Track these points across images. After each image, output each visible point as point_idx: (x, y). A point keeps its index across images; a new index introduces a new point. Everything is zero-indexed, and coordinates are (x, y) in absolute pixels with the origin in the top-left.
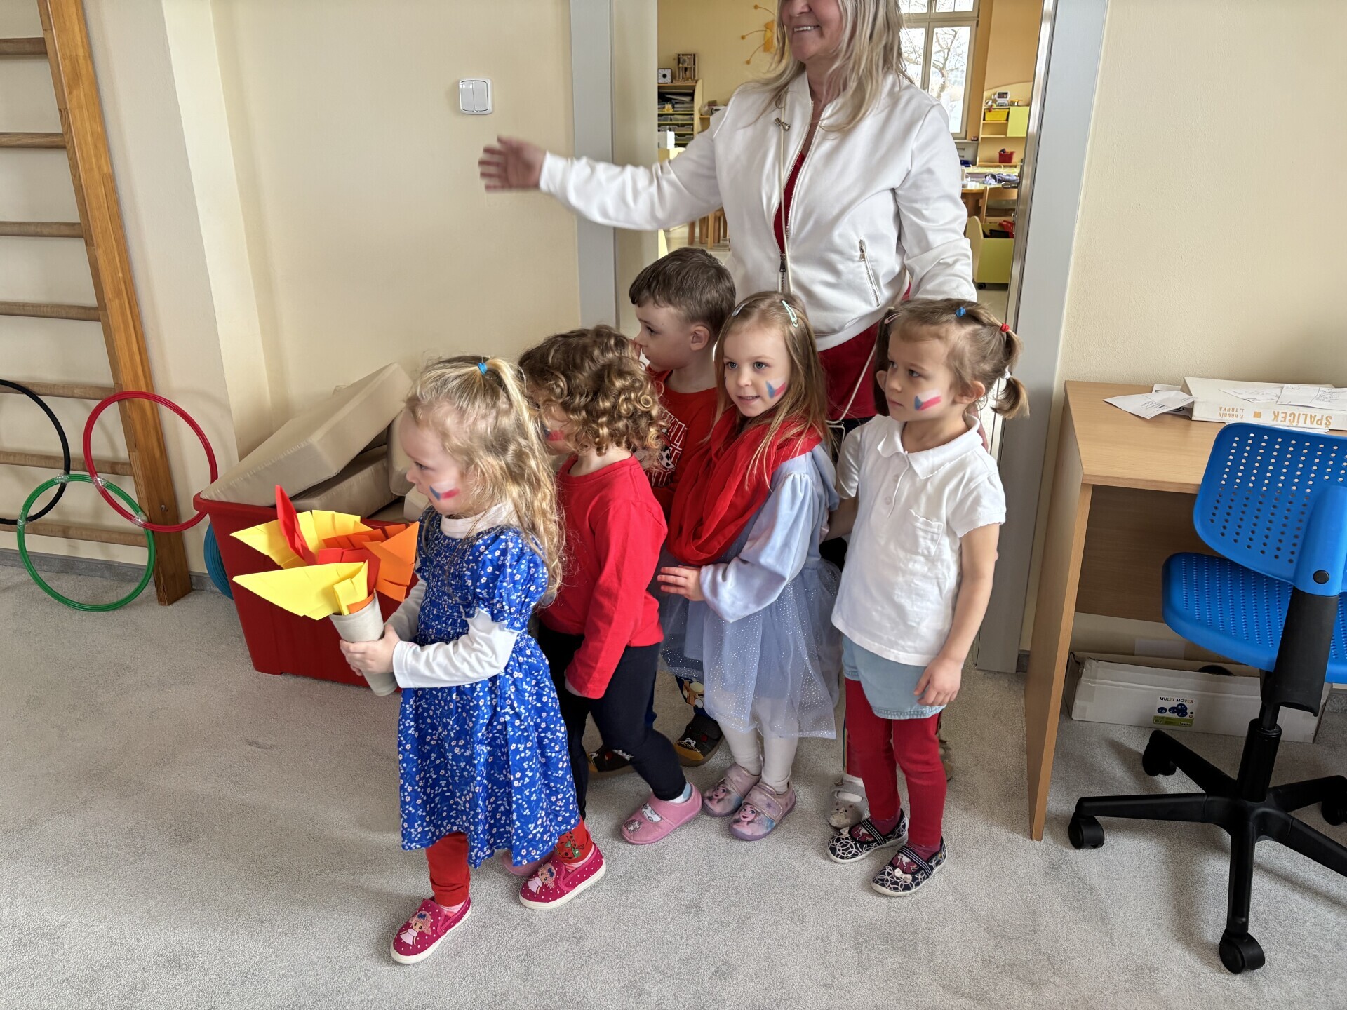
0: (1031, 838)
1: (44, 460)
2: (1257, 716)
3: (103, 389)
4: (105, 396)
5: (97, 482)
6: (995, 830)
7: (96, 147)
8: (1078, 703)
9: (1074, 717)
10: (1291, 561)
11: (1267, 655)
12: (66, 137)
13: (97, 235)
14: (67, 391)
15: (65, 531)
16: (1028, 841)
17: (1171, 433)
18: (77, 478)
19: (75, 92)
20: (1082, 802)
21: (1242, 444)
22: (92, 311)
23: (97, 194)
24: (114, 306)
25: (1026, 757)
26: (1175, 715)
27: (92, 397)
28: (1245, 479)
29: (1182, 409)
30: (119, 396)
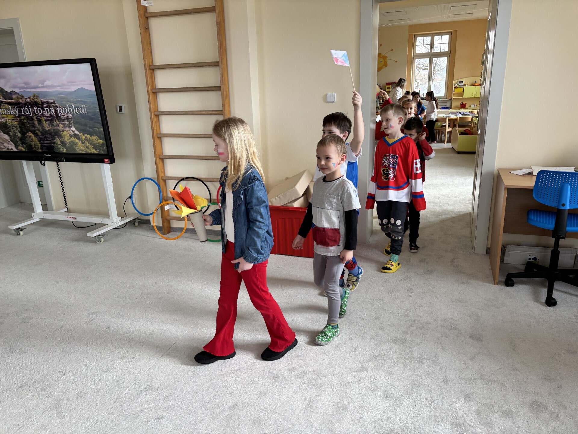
0: (495, 285)
8: (505, 258)
9: (504, 263)
10: (556, 203)
12: (223, 112)
14: (212, 180)
17: (529, 177)
19: (225, 99)
20: (508, 275)
21: (543, 175)
26: (534, 260)
29: (530, 173)
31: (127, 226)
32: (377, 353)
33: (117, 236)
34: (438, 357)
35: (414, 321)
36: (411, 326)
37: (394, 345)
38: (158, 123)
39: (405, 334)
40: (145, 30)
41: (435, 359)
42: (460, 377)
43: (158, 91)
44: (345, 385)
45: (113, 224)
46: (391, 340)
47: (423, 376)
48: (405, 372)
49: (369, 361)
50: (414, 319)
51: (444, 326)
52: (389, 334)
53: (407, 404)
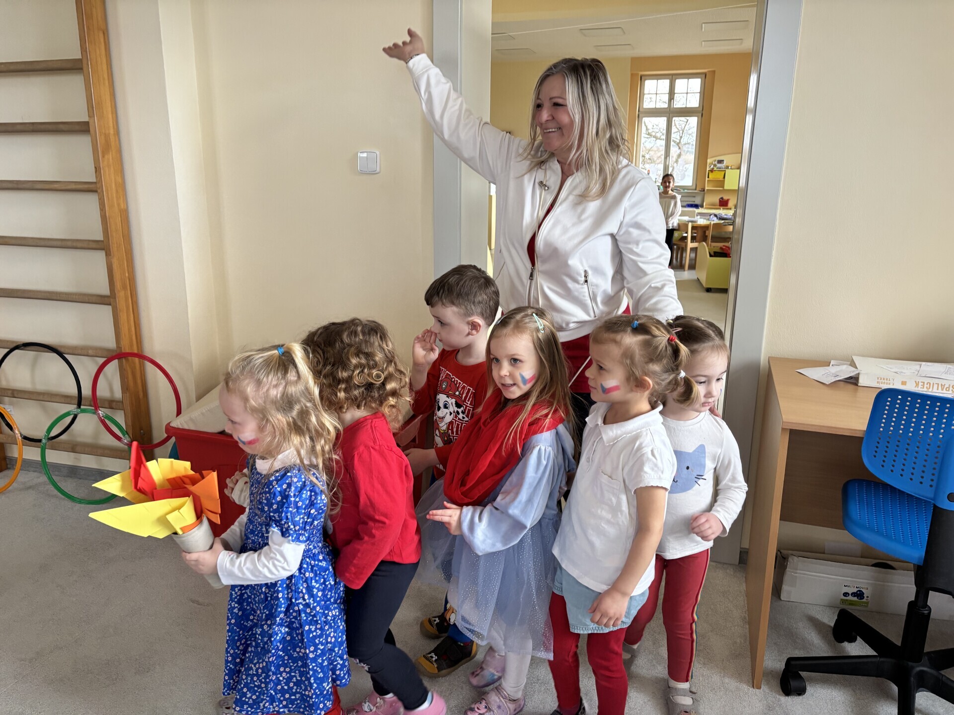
0: (753, 687)
1: (65, 398)
2: (913, 599)
3: (108, 350)
4: (110, 355)
5: (99, 414)
6: (727, 680)
7: (117, 191)
8: (785, 588)
9: (782, 599)
10: (931, 486)
11: (917, 553)
12: (98, 185)
13: (114, 249)
14: (83, 351)
15: (74, 448)
16: (751, 689)
17: (844, 395)
18: (84, 411)
19: (106, 157)
20: (790, 661)
21: (893, 403)
22: (106, 299)
23: (115, 223)
24: (121, 295)
25: (747, 626)
26: (855, 599)
27: (100, 355)
28: (897, 428)
29: (851, 378)
30: (119, 355)
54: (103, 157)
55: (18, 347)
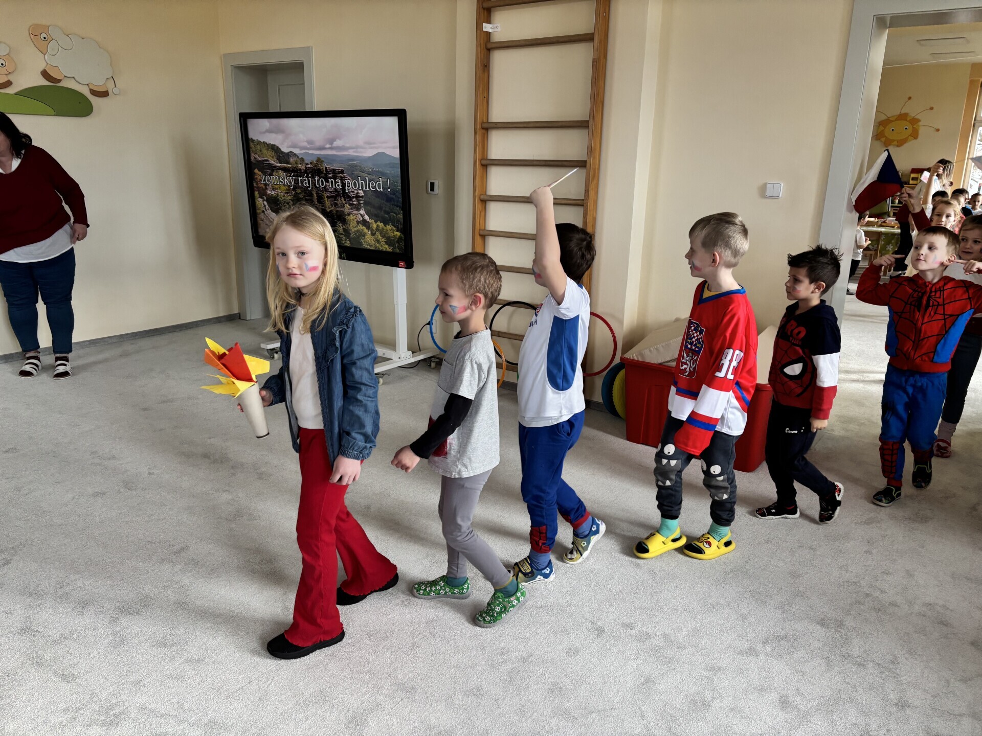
7: (593, 205)
12: (585, 201)
19: (593, 183)
23: (590, 226)
31: (419, 365)
32: (783, 633)
33: (402, 378)
34: (898, 663)
35: (867, 595)
36: (858, 602)
37: (818, 627)
38: (483, 214)
39: (844, 613)
40: (484, 68)
41: (891, 666)
42: (931, 704)
43: (488, 162)
44: (714, 669)
45: (399, 360)
46: (814, 618)
47: (859, 689)
48: (828, 674)
49: (765, 642)
50: (868, 592)
51: (925, 616)
52: (813, 608)
53: (818, 724)
54: (591, 183)
55: (510, 304)
